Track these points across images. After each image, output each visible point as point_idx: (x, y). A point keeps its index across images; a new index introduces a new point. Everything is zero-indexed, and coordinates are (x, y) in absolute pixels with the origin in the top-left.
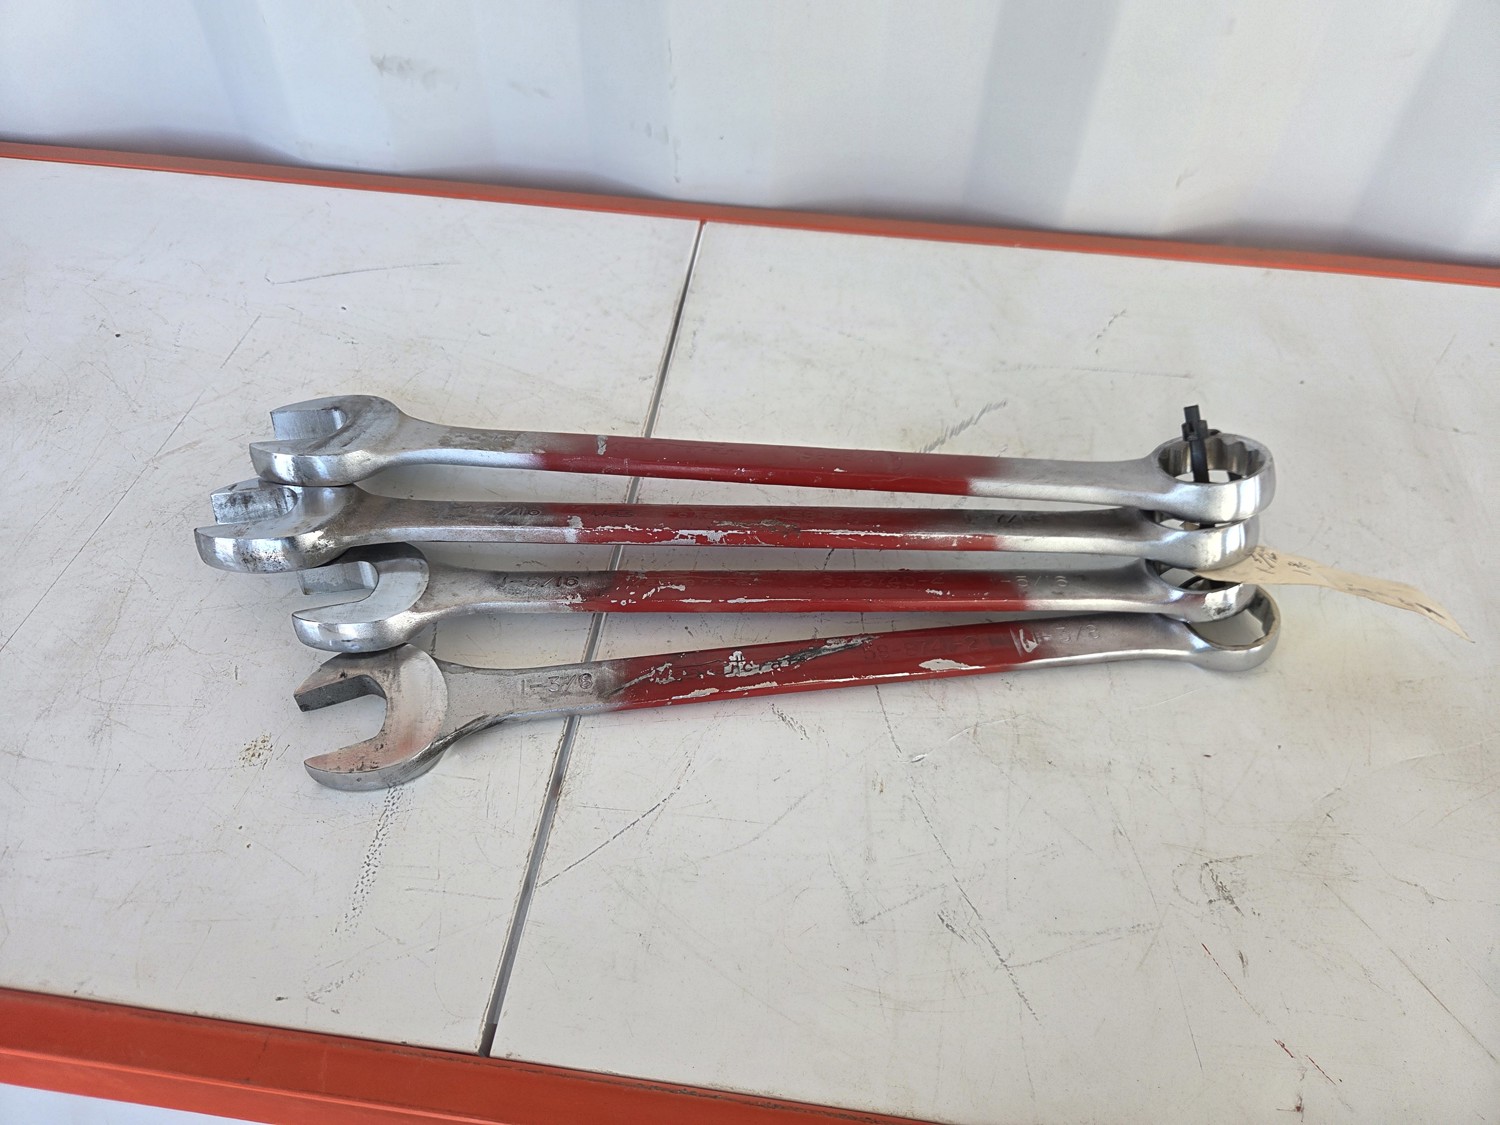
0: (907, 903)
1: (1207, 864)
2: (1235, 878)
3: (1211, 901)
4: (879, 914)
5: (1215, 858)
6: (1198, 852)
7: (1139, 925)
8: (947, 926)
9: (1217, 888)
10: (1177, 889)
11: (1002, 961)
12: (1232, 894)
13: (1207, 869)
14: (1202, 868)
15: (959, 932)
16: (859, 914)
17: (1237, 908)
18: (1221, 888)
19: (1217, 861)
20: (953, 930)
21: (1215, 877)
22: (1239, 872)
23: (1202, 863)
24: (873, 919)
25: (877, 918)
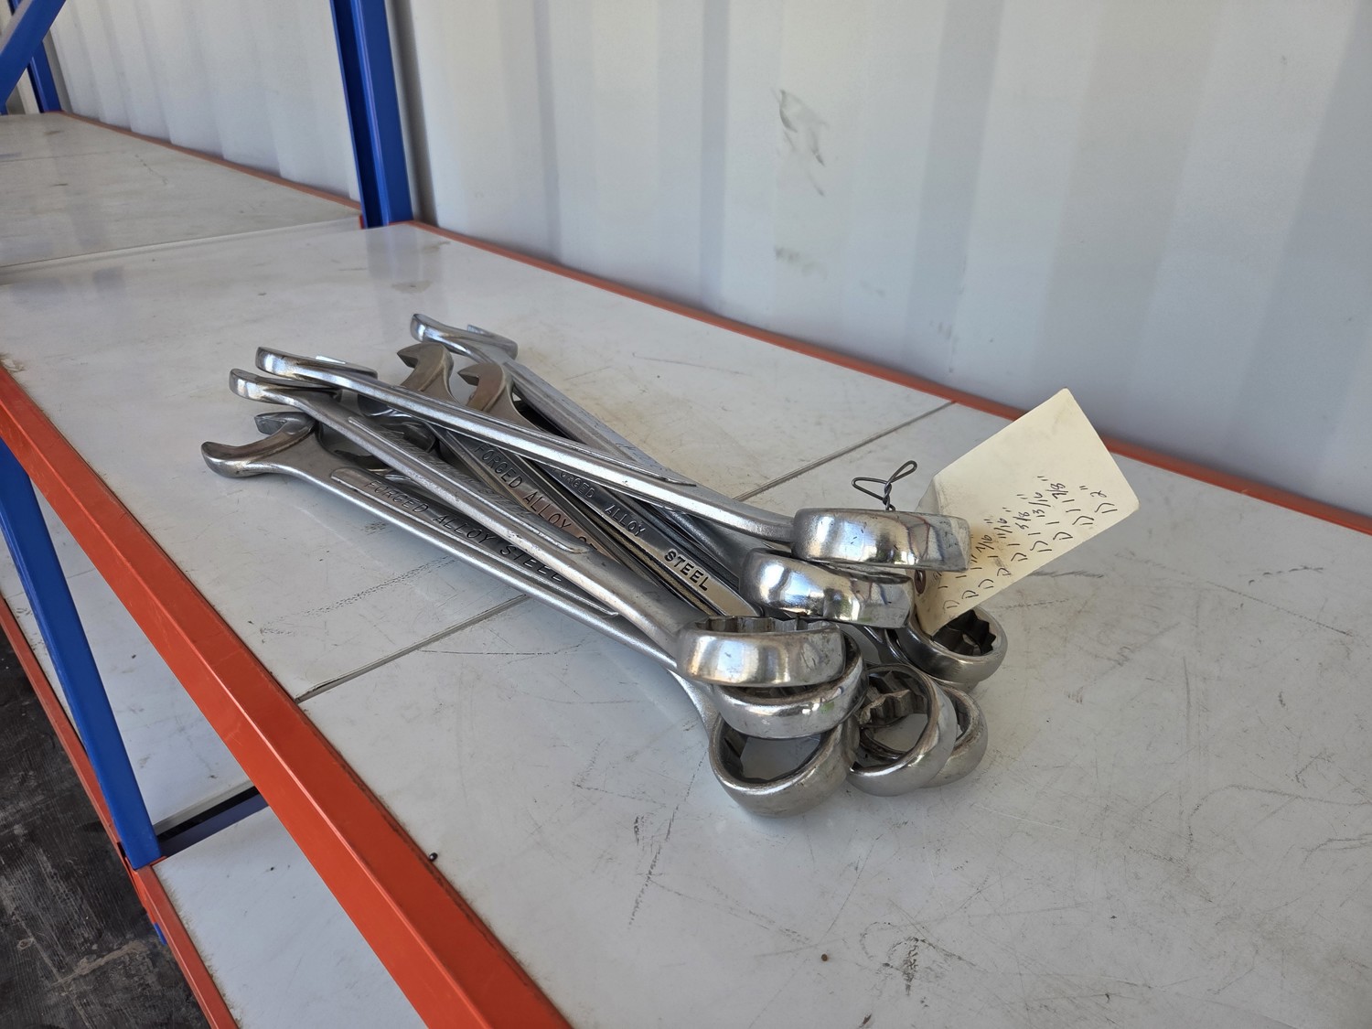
0: (624, 796)
1: (917, 940)
2: (934, 967)
3: (887, 965)
4: (597, 789)
5: (931, 940)
6: (918, 927)
7: (794, 932)
8: (636, 827)
9: (906, 962)
10: (863, 936)
11: (650, 873)
12: (917, 975)
13: (913, 943)
14: (909, 939)
15: (640, 837)
16: (583, 780)
17: (908, 987)
18: (910, 965)
19: (930, 944)
20: (636, 832)
21: (913, 953)
22: (945, 966)
23: (913, 935)
24: (589, 789)
25: (592, 790)
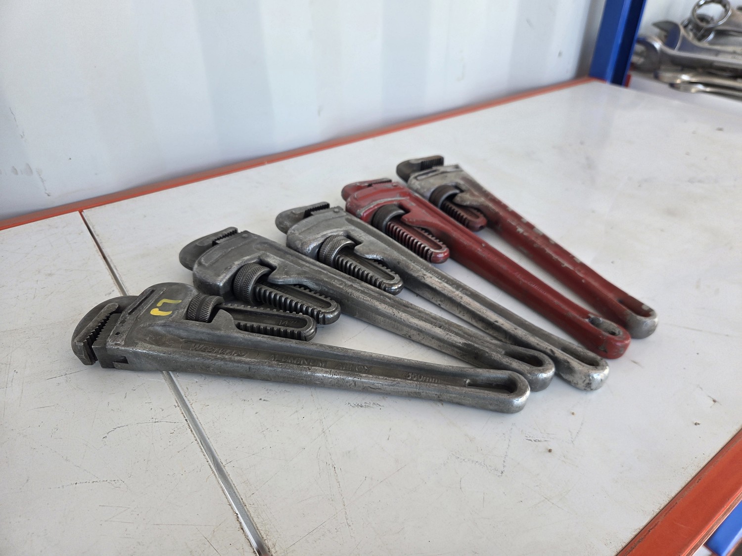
0: (509, 445)
4: (504, 461)
15: (542, 439)
16: (496, 470)
20: (539, 441)
25: (505, 464)
